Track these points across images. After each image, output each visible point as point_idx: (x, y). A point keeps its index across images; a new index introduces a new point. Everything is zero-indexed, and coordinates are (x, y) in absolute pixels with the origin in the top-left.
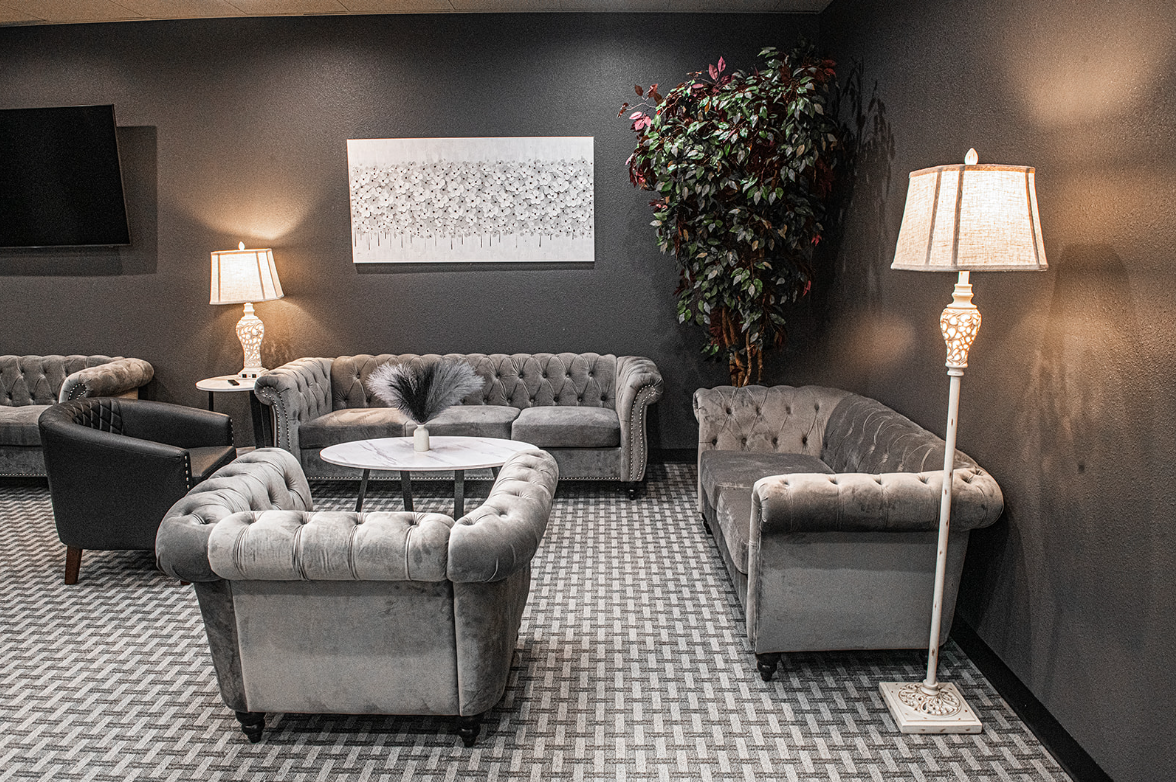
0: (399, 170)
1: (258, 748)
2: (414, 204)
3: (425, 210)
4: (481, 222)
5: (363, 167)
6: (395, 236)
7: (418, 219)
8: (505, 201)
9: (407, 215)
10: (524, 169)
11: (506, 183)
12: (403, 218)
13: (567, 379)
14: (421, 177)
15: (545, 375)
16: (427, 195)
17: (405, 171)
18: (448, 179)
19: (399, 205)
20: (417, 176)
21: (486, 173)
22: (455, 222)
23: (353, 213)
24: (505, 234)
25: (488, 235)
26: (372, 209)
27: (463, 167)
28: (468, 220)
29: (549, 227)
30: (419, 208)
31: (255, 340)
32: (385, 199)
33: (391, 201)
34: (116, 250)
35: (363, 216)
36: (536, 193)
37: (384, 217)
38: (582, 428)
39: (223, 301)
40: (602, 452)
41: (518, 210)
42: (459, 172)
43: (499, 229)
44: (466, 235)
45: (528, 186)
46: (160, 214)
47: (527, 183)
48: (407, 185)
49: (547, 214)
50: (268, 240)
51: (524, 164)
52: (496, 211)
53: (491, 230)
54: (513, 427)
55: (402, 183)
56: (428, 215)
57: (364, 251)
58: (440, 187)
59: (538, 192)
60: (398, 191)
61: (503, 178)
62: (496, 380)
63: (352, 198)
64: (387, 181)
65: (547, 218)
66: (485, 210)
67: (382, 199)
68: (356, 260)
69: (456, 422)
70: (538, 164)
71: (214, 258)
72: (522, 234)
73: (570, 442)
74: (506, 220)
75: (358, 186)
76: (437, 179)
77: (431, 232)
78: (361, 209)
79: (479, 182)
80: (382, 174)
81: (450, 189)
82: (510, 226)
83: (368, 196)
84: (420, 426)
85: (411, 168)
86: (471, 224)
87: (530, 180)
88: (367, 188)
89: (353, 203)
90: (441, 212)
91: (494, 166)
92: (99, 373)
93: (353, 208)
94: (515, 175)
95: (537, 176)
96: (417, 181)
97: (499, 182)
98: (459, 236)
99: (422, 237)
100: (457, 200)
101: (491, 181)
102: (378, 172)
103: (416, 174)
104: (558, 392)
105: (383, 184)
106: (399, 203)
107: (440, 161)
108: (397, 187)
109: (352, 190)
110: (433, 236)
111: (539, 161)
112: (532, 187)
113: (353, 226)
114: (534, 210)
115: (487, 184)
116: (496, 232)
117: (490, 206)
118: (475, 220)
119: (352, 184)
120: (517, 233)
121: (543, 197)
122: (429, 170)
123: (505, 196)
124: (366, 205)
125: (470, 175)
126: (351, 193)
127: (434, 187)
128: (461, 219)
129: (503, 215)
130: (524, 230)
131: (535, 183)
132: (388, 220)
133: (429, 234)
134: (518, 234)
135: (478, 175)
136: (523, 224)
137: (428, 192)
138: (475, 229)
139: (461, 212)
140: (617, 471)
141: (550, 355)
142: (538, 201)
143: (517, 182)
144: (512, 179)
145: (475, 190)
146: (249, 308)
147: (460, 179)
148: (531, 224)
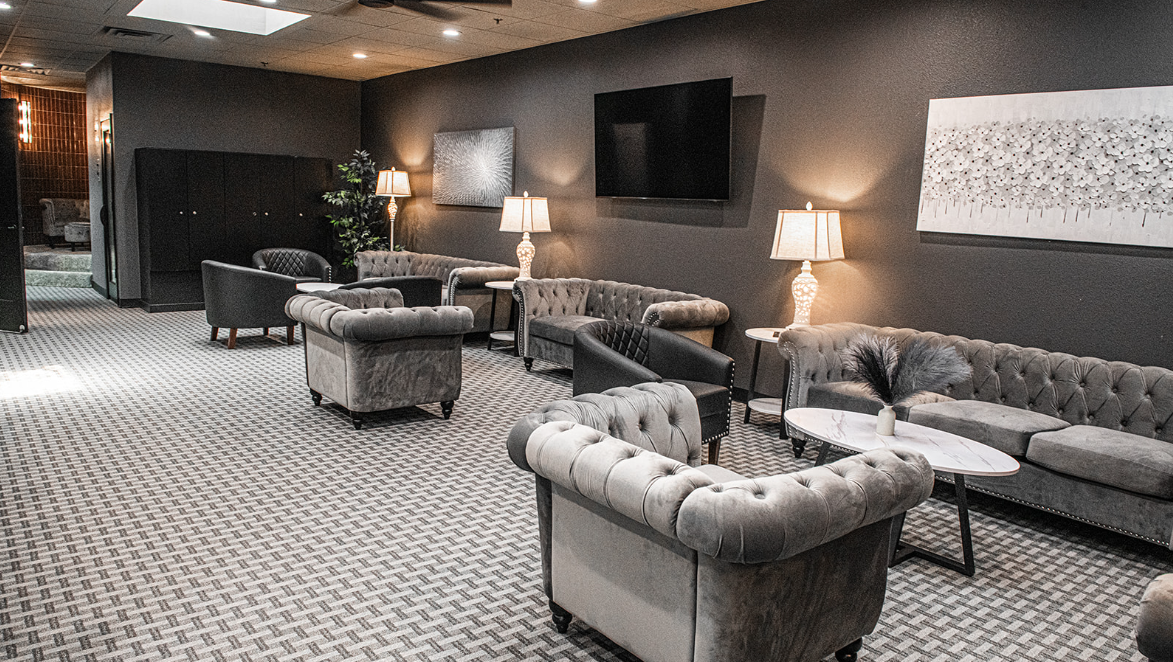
0: (979, 131)
1: (557, 637)
2: (990, 168)
3: (1002, 177)
4: (1068, 192)
5: (941, 129)
6: (965, 204)
7: (993, 186)
8: (1104, 167)
9: (982, 182)
10: (1135, 128)
11: (1109, 145)
12: (976, 184)
13: (1146, 400)
14: (1003, 139)
15: (1116, 388)
16: (1008, 158)
17: (986, 133)
18: (1035, 141)
19: (975, 170)
20: (1000, 138)
21: (1083, 133)
22: (1036, 191)
23: (924, 177)
24: (1097, 208)
25: (1074, 209)
26: (945, 173)
27: (1056, 127)
28: (1052, 189)
29: (1159, 203)
30: (996, 173)
31: (805, 298)
32: (961, 163)
33: (967, 165)
34: (720, 205)
35: (934, 181)
36: (1148, 157)
37: (956, 183)
38: (1123, 463)
39: (780, 256)
40: (1148, 502)
41: (1119, 178)
42: (1049, 133)
43: (1090, 201)
44: (1047, 207)
45: (1138, 149)
46: (758, 169)
47: (1137, 145)
48: (987, 148)
49: (1159, 185)
50: (838, 202)
51: (1136, 121)
52: (1090, 179)
53: (1080, 202)
54: (1032, 440)
55: (981, 145)
56: (1005, 181)
57: (930, 219)
58: (1024, 149)
59: (1151, 157)
60: (976, 154)
61: (1105, 139)
62: (1049, 382)
63: (926, 161)
64: (965, 144)
65: (1159, 191)
66: (1075, 178)
67: (956, 163)
68: (920, 227)
69: (964, 418)
70: (1156, 121)
71: (780, 215)
72: (1120, 209)
73: (1101, 477)
74: (1101, 191)
75: (934, 149)
76: (1022, 141)
77: (1005, 202)
78: (933, 172)
79: (1073, 145)
80: (961, 136)
81: (1035, 152)
82: (1106, 199)
83: (943, 159)
84: (887, 407)
85: (994, 128)
86: (1056, 194)
87: (1142, 141)
88: (942, 151)
89: (926, 167)
90: (1021, 178)
91: (1095, 124)
92: (674, 307)
93: (925, 173)
94: (1121, 135)
95: (1152, 137)
96: (998, 144)
97: (1099, 144)
98: (1039, 207)
99: (995, 206)
100: (1043, 164)
101: (1088, 142)
102: (956, 133)
103: (998, 135)
104: (1128, 414)
105: (960, 147)
106: (974, 167)
107: (1029, 120)
108: (975, 150)
109: (927, 153)
110: (1008, 206)
111: (1158, 117)
112: (1143, 150)
113: (923, 192)
114: (1142, 180)
115: (1082, 147)
116: (1085, 205)
117: (1083, 172)
118: (1061, 190)
119: (928, 147)
120: (1113, 209)
121: (1157, 162)
122: (1013, 131)
123: (1104, 160)
124: (939, 170)
125: (1062, 136)
126: (926, 156)
127: (1017, 150)
128: (1044, 188)
129: (1098, 184)
130: (1124, 205)
131: (1149, 145)
132: (960, 186)
133: (1003, 203)
134: (1115, 209)
135: (1074, 136)
136: (1124, 197)
137: (1009, 155)
138: (1059, 200)
139: (1045, 180)
140: (1166, 533)
141: (1129, 366)
142: (1149, 168)
143: (1123, 144)
144: (1116, 141)
145: (1066, 154)
146: (806, 266)
147: (1049, 140)
148: (1135, 197)
